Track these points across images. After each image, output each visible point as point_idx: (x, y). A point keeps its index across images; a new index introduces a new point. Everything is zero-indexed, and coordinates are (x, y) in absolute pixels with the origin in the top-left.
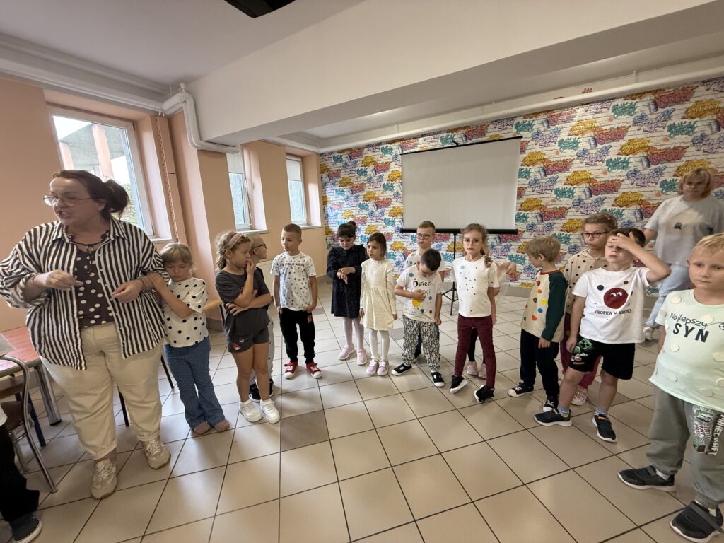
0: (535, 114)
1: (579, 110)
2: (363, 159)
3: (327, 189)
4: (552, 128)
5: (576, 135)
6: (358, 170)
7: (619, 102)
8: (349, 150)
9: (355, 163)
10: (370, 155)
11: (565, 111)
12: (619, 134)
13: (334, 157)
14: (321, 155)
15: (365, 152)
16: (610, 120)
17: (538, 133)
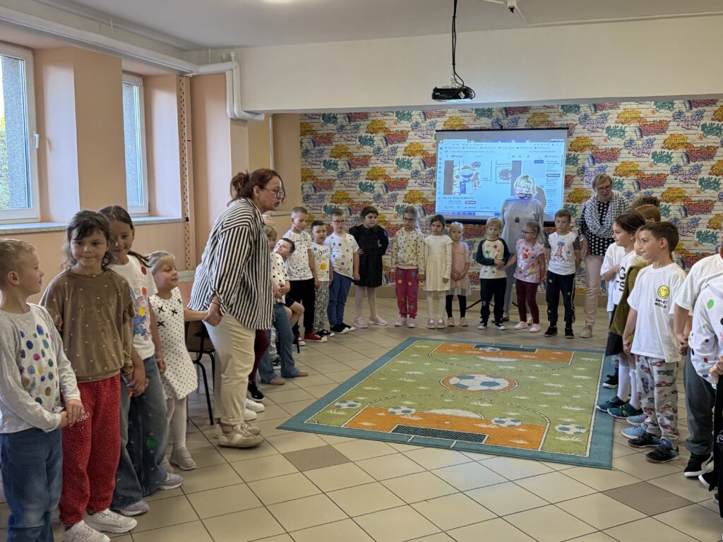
2: (368, 123)
4: (600, 113)
5: (623, 123)
6: (360, 137)
10: (380, 119)
12: (661, 127)
15: (373, 114)
16: (653, 112)
17: (586, 117)
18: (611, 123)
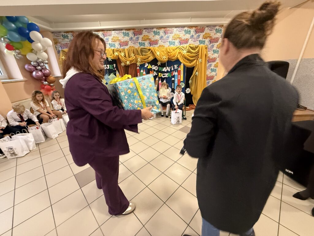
0: (160, 28)
1: (174, 30)
4: (166, 35)
5: (174, 40)
7: (186, 29)
11: (170, 29)
12: (186, 41)
13: (62, 35)
14: (52, 32)
16: (184, 35)
17: (162, 37)
18: (170, 39)
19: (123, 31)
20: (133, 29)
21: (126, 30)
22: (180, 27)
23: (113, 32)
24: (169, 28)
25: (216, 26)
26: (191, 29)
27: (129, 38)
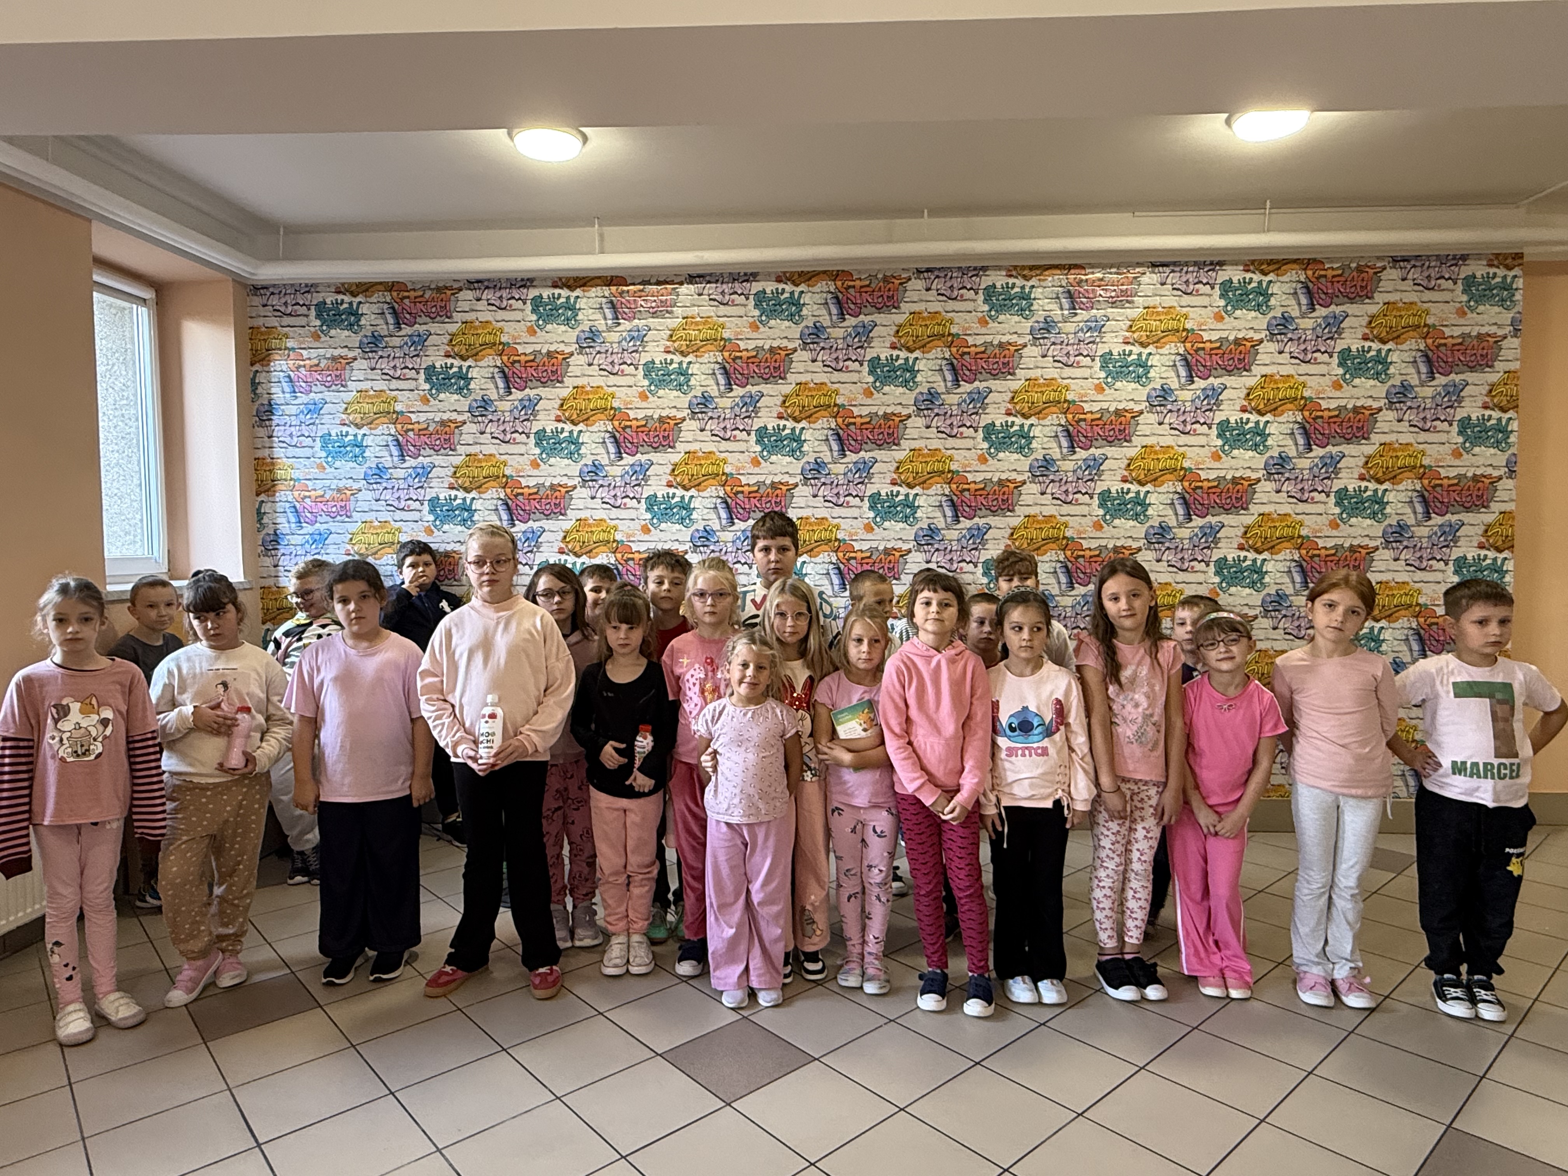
0: (1036, 267)
1: (1145, 279)
2: (453, 328)
3: (278, 432)
4: (1083, 315)
5: (1143, 345)
6: (430, 371)
7: (1234, 274)
8: (391, 286)
9: (420, 342)
10: (484, 316)
12: (1239, 356)
13: (321, 307)
14: (257, 289)
15: (463, 306)
16: (1220, 318)
18: (1112, 343)
19: (756, 287)
20: (835, 276)
21: (779, 280)
22: (1187, 264)
23: (685, 289)
24: (1102, 266)
25: (1464, 258)
26: (1271, 277)
27: (795, 331)
